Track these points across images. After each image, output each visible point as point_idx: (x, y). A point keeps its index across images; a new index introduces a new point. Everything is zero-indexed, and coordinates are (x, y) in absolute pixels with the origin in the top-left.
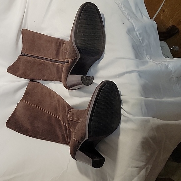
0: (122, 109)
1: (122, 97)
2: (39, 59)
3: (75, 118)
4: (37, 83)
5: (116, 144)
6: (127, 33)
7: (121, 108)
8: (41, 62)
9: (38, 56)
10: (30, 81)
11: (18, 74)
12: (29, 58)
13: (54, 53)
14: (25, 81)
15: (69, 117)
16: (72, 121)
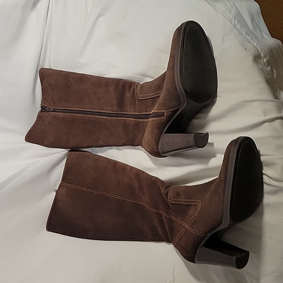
0: (264, 176)
1: (262, 158)
2: (81, 115)
3: (183, 200)
4: (83, 152)
5: (260, 228)
6: (254, 62)
7: (262, 174)
8: (86, 118)
9: (79, 109)
10: (70, 151)
11: (46, 143)
12: (61, 115)
13: (115, 102)
14: (61, 152)
15: (171, 199)
16: (178, 204)
